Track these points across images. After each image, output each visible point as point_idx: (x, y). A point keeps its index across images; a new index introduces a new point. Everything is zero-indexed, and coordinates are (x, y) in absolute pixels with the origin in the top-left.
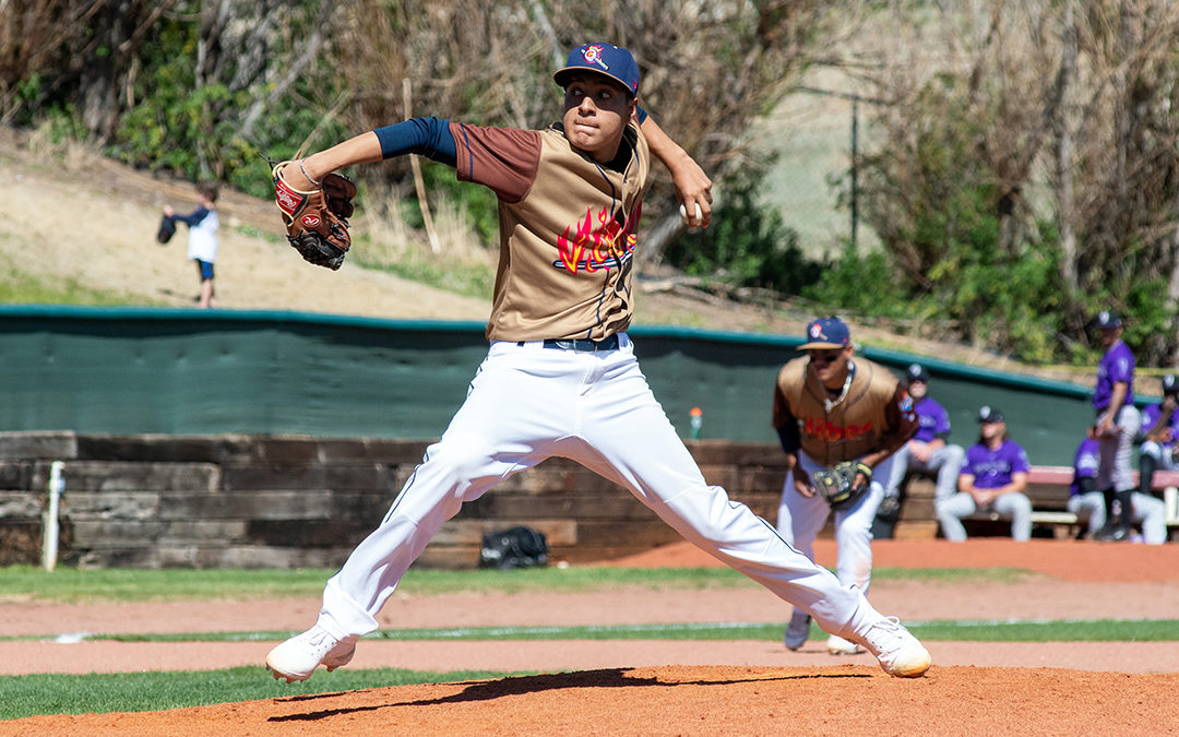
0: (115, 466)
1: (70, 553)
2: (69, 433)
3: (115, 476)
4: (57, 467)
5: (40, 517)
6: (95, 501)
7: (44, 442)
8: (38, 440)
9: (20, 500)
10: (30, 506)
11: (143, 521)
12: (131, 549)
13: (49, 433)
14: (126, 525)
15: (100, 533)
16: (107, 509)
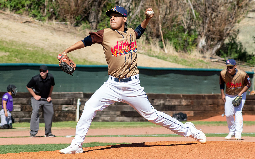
2: (81, 92)
4: (79, 100)
5: (75, 110)
7: (76, 94)
8: (75, 94)
9: (71, 107)
10: (73, 108)
13: (77, 92)
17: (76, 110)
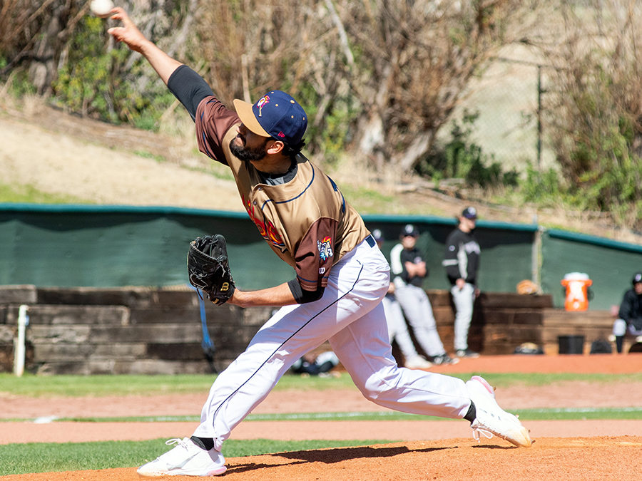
0: (61, 308)
1: (32, 365)
2: (31, 287)
3: (61, 315)
4: (23, 309)
5: (12, 341)
6: (49, 331)
7: (15, 293)
8: (11, 291)
10: (6, 334)
11: (80, 344)
12: (71, 362)
13: (18, 287)
14: (68, 347)
15: (51, 352)
16: (56, 336)
17: (15, 340)
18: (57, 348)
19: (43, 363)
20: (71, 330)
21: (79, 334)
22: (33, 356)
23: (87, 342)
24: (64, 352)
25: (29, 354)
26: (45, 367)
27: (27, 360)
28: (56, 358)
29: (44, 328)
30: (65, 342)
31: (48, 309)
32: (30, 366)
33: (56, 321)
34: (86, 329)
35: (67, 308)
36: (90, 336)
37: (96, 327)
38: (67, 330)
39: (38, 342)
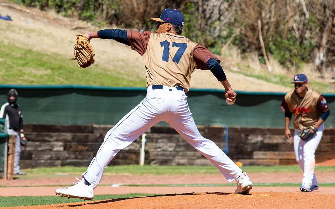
0: (162, 135)
1: (148, 161)
3: (162, 138)
4: (144, 135)
6: (156, 145)
9: (133, 145)
10: (136, 147)
11: (170, 151)
12: (167, 160)
14: (165, 153)
15: (157, 155)
16: (159, 148)
17: (140, 150)
18: (160, 153)
19: (153, 160)
20: (166, 145)
21: (170, 147)
22: (149, 156)
23: (174, 150)
24: (163, 155)
25: (147, 156)
26: (154, 162)
27: (146, 159)
28: (160, 158)
29: (154, 144)
30: (164, 150)
31: (156, 135)
32: (147, 161)
33: (160, 141)
34: (174, 144)
35: (165, 135)
36: (175, 148)
37: (178, 144)
38: (164, 145)
39: (151, 150)
